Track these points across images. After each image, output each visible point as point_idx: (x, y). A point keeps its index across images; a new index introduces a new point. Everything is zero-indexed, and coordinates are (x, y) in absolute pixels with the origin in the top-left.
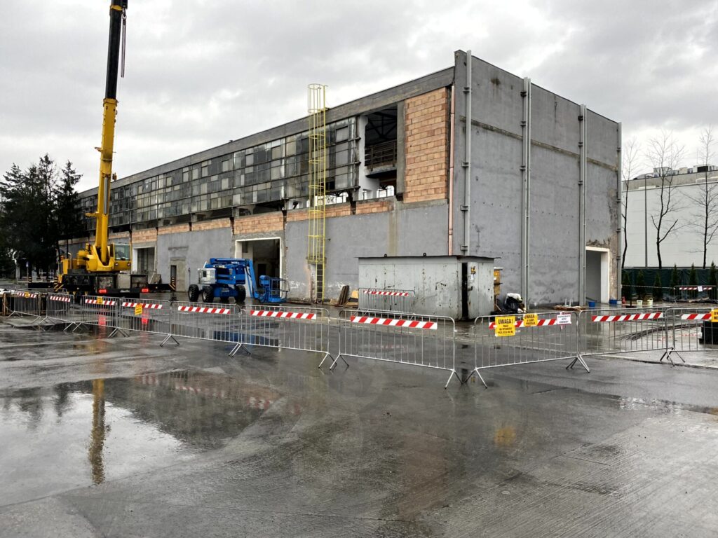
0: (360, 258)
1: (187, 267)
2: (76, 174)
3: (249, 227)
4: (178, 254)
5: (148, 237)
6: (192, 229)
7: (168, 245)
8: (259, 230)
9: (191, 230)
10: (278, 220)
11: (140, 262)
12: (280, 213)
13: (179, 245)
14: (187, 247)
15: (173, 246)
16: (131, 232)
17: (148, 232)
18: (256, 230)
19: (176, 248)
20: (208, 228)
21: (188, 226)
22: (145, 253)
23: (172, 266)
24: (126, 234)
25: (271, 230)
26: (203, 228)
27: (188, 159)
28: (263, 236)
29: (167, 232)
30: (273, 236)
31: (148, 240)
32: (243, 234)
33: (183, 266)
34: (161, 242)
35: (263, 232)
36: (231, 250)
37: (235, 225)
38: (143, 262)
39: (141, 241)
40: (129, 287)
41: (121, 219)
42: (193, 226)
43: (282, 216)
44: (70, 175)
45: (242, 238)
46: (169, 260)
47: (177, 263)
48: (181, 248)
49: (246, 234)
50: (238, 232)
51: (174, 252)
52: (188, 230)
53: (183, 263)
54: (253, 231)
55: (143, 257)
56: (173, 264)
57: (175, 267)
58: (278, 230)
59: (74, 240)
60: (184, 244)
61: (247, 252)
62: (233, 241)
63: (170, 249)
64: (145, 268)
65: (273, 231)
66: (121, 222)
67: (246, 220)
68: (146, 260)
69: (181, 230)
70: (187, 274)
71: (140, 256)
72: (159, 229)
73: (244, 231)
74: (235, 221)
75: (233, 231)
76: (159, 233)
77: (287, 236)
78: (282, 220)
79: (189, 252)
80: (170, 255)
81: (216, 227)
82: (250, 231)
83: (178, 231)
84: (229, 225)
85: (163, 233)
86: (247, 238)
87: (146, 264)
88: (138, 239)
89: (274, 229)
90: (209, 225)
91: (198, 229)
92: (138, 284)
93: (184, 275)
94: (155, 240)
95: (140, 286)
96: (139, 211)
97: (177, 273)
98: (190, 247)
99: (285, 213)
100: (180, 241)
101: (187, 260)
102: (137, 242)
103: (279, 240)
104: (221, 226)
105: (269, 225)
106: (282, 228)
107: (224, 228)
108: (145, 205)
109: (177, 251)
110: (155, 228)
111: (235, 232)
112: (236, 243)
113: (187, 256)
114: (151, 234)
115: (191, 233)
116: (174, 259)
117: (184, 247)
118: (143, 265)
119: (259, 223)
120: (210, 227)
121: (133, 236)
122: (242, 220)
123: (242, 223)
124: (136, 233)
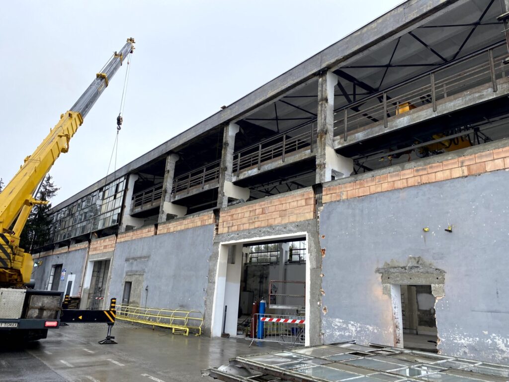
1: (144, 285)
3: (245, 220)
4: (136, 267)
5: (105, 247)
6: (158, 233)
7: (125, 256)
8: (263, 224)
9: (156, 234)
10: (303, 202)
11: (95, 278)
12: (309, 191)
13: (138, 254)
14: (148, 257)
15: (132, 255)
16: (90, 242)
17: (107, 240)
18: (257, 225)
19: (135, 259)
20: (179, 228)
21: (153, 228)
22: (103, 267)
23: (126, 282)
24: (85, 244)
25: (286, 221)
26: (172, 230)
28: (269, 233)
29: (127, 239)
30: (291, 231)
31: (105, 251)
32: (233, 232)
33: (139, 282)
34: (118, 253)
35: (271, 226)
36: (210, 259)
37: (221, 220)
38: (98, 277)
39: (98, 252)
40: (17, 315)
41: (84, 228)
42: (160, 227)
43: (312, 195)
45: (232, 239)
46: (124, 276)
47: (133, 279)
48: (140, 258)
49: (238, 232)
50: (226, 230)
51: (132, 264)
52: (152, 233)
53: (141, 278)
54: (252, 227)
56: (128, 280)
57: (130, 283)
58: (302, 219)
60: (145, 253)
61: (233, 263)
62: (216, 243)
63: (127, 260)
64: (100, 285)
65: (291, 223)
66: (83, 231)
67: (239, 210)
68: (102, 275)
69: (144, 235)
70: (143, 293)
71: (96, 270)
72: (119, 236)
73: (235, 228)
74: (221, 215)
75: (217, 229)
76: (118, 240)
77: (322, 230)
78: (312, 202)
79: (150, 264)
80: (126, 267)
81: (191, 225)
82: (246, 226)
83: (140, 236)
84: (211, 221)
85: (123, 240)
86: (240, 238)
87: (101, 280)
88: (95, 249)
89: (293, 218)
90: (181, 224)
91: (165, 231)
92: (42, 309)
93: (139, 297)
94: (112, 249)
96: (102, 217)
97: (132, 292)
98: (152, 257)
99: (318, 188)
100: (139, 250)
101: (145, 275)
102: (94, 253)
103: (305, 235)
104: (199, 224)
105: (283, 213)
106: (310, 216)
107: (203, 226)
108: (108, 210)
109: (135, 263)
110: (114, 235)
111: (220, 231)
112: (220, 248)
113: (146, 270)
114: (110, 243)
115: (155, 237)
116: (130, 274)
117: (145, 257)
118: (97, 281)
119: (263, 213)
120: (183, 227)
121: (91, 247)
122: (233, 211)
123: (232, 215)
124: (95, 243)
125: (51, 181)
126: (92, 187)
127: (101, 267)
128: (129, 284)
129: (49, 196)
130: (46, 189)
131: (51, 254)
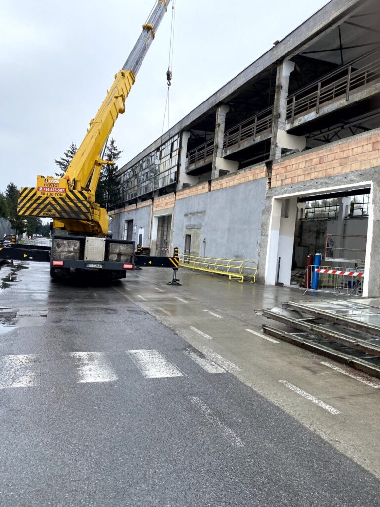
1: (202, 237)
3: (299, 172)
4: (194, 221)
5: (166, 204)
6: (212, 189)
7: (184, 211)
8: (320, 175)
9: (210, 190)
10: (370, 147)
11: (160, 232)
13: (196, 211)
14: (204, 212)
15: (190, 211)
16: (153, 200)
17: (168, 197)
18: (313, 176)
19: (192, 214)
20: (231, 184)
21: (207, 185)
22: (166, 222)
23: (187, 235)
24: (149, 202)
25: (347, 170)
26: (224, 185)
28: (327, 184)
29: (184, 196)
30: (352, 181)
31: (166, 207)
32: (287, 185)
33: (198, 235)
34: (177, 209)
35: (329, 177)
36: (263, 212)
37: (273, 173)
38: (163, 231)
39: (161, 209)
41: (146, 188)
42: (213, 184)
45: (286, 192)
46: (184, 229)
47: (192, 233)
48: (197, 213)
49: (292, 185)
50: (279, 183)
51: (190, 218)
52: (207, 190)
53: (199, 231)
54: (308, 178)
55: (163, 226)
56: (188, 233)
58: (367, 167)
60: (201, 209)
61: (287, 217)
62: (269, 197)
63: (186, 215)
64: (165, 238)
65: (353, 172)
66: (146, 191)
67: (293, 161)
68: (166, 229)
69: (199, 192)
70: (202, 245)
71: (161, 224)
72: (177, 193)
73: (289, 181)
74: (274, 167)
75: (270, 183)
76: (177, 198)
79: (206, 218)
80: (186, 222)
81: (243, 180)
82: (301, 178)
83: (196, 193)
84: (264, 174)
85: (181, 197)
86: (294, 191)
87: (165, 233)
88: (158, 206)
89: (356, 167)
90: (234, 180)
91: (218, 187)
93: (198, 247)
94: (172, 206)
96: (161, 176)
97: (192, 243)
98: (208, 212)
100: (196, 206)
101: (202, 230)
102: (158, 209)
103: (369, 185)
104: (251, 178)
105: (344, 162)
106: (377, 162)
107: (256, 180)
108: (166, 169)
109: (193, 218)
110: (173, 193)
111: (273, 185)
112: (273, 200)
113: (203, 224)
114: (170, 200)
115: (209, 193)
116: (189, 227)
117: (201, 212)
118: (162, 234)
119: (320, 163)
120: (235, 182)
121: (154, 204)
122: (287, 163)
123: (286, 167)
124: (158, 200)
125: (115, 145)
126: (150, 147)
127: (165, 221)
128: (189, 237)
129: (115, 158)
130: (112, 152)
131: (123, 211)
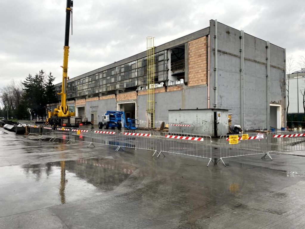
0: (169, 110)
1: (98, 115)
2: (53, 77)
3: (123, 98)
4: (94, 109)
5: (82, 103)
6: (100, 99)
8: (127, 99)
9: (99, 99)
10: (135, 95)
12: (135, 92)
13: (94, 106)
14: (98, 107)
15: (93, 106)
16: (75, 101)
17: (82, 100)
18: (126, 99)
19: (94, 107)
20: (106, 98)
21: (98, 98)
22: (81, 109)
23: (92, 114)
24: (73, 101)
25: (131, 99)
26: (104, 99)
27: (98, 70)
28: (128, 102)
29: (90, 100)
30: (132, 101)
31: (82, 104)
32: (120, 101)
33: (96, 114)
34: (87, 105)
35: (128, 100)
36: (115, 107)
37: (117, 97)
39: (79, 104)
40: (75, 123)
41: (71, 95)
42: (100, 98)
43: (136, 93)
44: (51, 78)
45: (120, 102)
46: (91, 112)
47: (94, 113)
48: (95, 107)
51: (93, 108)
52: (98, 99)
53: (96, 113)
54: (125, 100)
55: (80, 111)
58: (134, 99)
59: (53, 104)
60: (96, 106)
62: (116, 104)
63: (91, 107)
64: (81, 115)
66: (71, 97)
68: (81, 112)
69: (95, 100)
70: (98, 117)
72: (87, 99)
73: (121, 100)
74: (117, 95)
76: (87, 101)
77: (138, 101)
78: (136, 95)
79: (99, 109)
80: (91, 109)
81: (109, 98)
82: (123, 99)
84: (115, 97)
85: (88, 101)
86: (122, 102)
87: (81, 113)
88: (78, 103)
89: (133, 98)
90: (106, 97)
91: (102, 99)
92: (78, 122)
93: (96, 118)
94: (85, 104)
95: (79, 122)
96: (78, 92)
97: (94, 117)
98: (99, 107)
99: (137, 92)
100: (95, 104)
101: (98, 112)
103: (135, 103)
104: (111, 98)
105: (131, 97)
106: (136, 98)
107: (113, 98)
108: (81, 89)
110: (85, 99)
111: (117, 100)
112: (117, 105)
114: (83, 101)
117: (97, 107)
119: (127, 96)
120: (107, 98)
121: (76, 102)
122: (120, 95)
123: (120, 96)
128: (92, 115)
131: (58, 104)
